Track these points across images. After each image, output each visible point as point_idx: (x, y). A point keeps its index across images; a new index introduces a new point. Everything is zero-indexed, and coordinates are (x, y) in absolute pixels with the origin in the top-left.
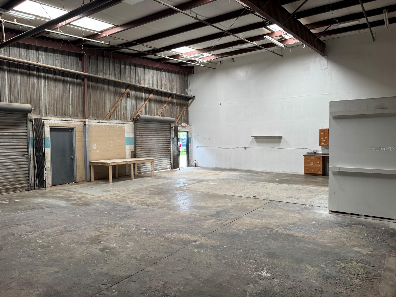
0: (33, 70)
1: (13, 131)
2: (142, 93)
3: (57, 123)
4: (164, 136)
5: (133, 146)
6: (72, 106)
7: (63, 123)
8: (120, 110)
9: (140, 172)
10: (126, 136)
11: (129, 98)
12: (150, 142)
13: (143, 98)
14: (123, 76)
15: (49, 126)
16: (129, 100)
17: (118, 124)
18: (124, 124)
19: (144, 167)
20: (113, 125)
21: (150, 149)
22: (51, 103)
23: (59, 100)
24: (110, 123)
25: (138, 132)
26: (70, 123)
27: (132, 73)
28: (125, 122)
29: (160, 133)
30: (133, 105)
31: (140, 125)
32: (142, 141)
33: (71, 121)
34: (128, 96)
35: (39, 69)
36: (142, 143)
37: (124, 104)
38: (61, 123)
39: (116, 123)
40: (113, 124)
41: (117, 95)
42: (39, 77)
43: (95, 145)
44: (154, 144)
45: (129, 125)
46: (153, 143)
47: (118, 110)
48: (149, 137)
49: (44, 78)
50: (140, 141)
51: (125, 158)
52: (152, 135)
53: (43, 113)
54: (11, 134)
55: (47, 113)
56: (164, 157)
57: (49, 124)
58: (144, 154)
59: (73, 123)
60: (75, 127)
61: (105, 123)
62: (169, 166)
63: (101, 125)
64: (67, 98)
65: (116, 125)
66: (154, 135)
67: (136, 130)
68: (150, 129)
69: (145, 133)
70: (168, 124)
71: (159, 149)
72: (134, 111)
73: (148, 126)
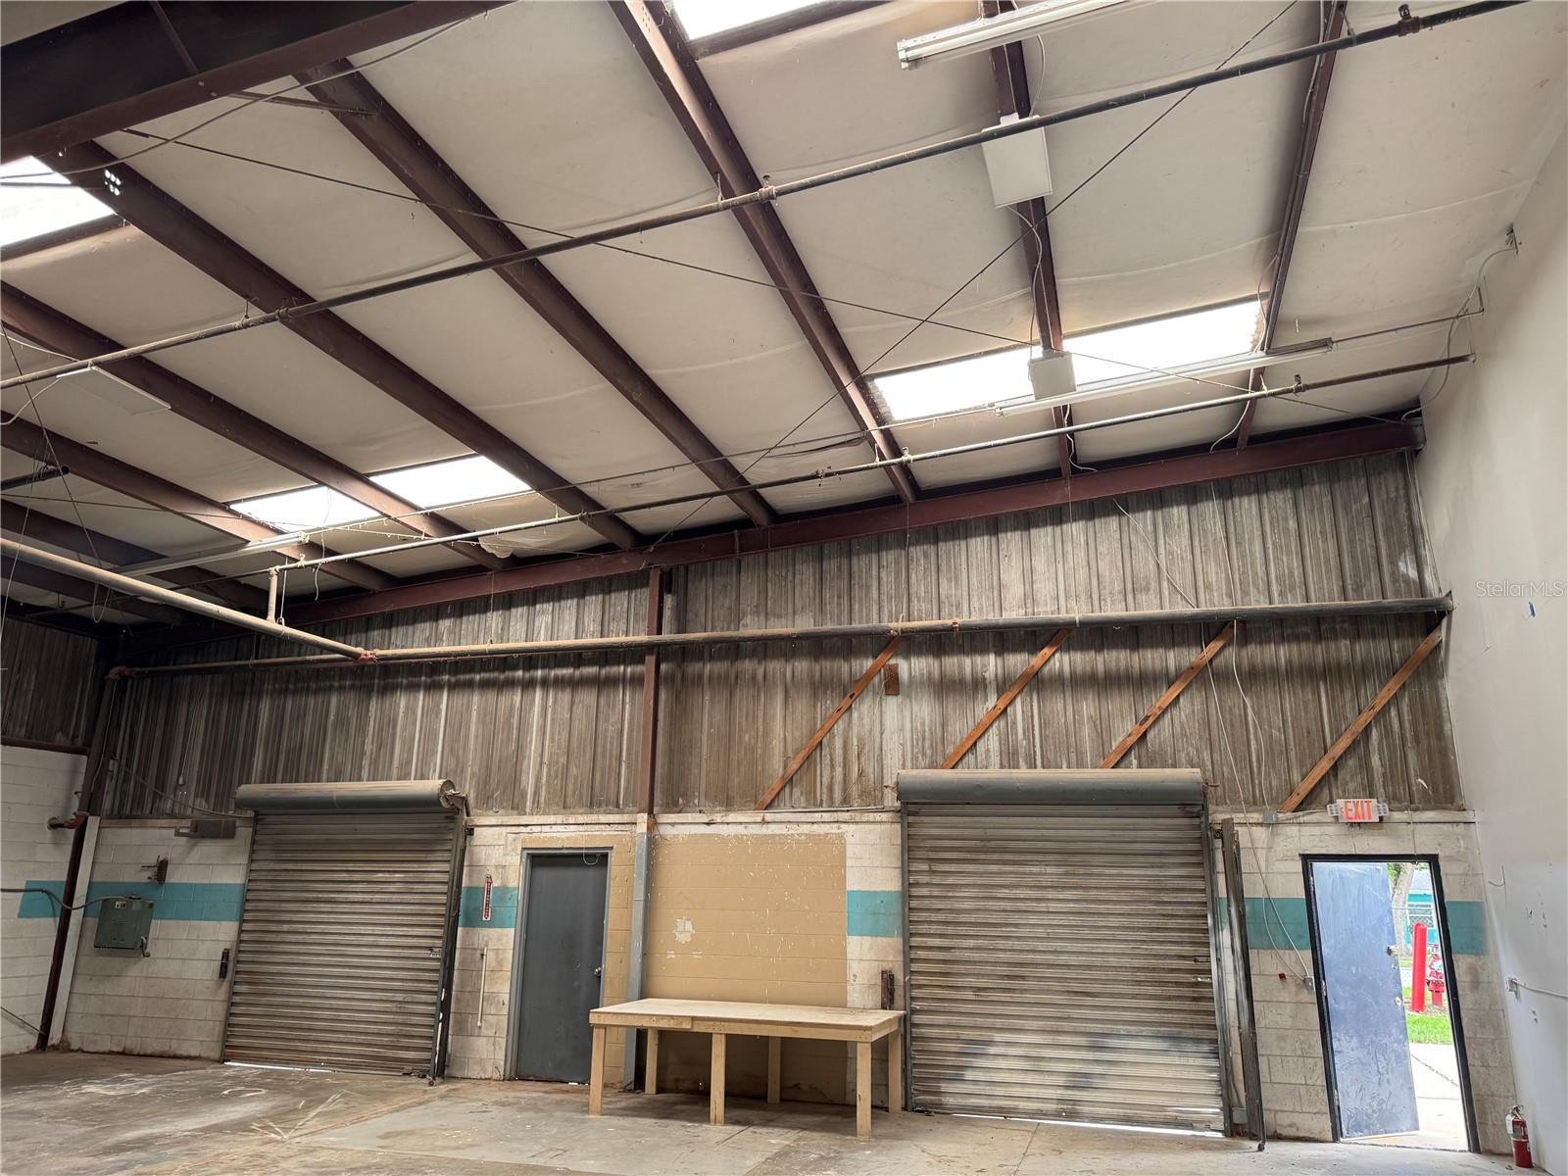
0: (515, 668)
1: (415, 867)
2: (978, 659)
3: (548, 835)
4: (1140, 893)
5: (896, 942)
6: (629, 766)
7: (568, 834)
8: (841, 759)
9: (940, 1105)
10: (853, 883)
11: (897, 694)
12: (1016, 925)
13: (984, 679)
14: (861, 604)
15: (525, 849)
16: (892, 704)
17: (805, 829)
18: (843, 826)
19: (969, 1075)
20: (778, 832)
21: (1018, 971)
22: (557, 763)
23: (584, 753)
24: (764, 822)
25: (925, 867)
26: (595, 831)
27: (913, 576)
28: (846, 816)
29: (1095, 871)
30: (923, 725)
31: (932, 826)
32: (950, 917)
33: (597, 827)
34: (892, 685)
35: (531, 659)
36: (950, 930)
37: (867, 727)
38: (564, 835)
39: (798, 823)
40: (783, 826)
41: (829, 692)
42: (528, 685)
43: (689, 926)
44: (1048, 939)
45: (871, 826)
46: (1041, 932)
47: (832, 760)
48: (1004, 893)
49: (545, 683)
50: (934, 917)
51: (841, 1004)
52: (1029, 880)
53: (529, 804)
54: (409, 877)
55: (542, 800)
56: (1146, 1030)
57: (524, 841)
58: (969, 995)
59: (604, 833)
60: (612, 848)
61: (741, 823)
62: (1212, 1110)
63: (718, 835)
64: (612, 738)
65: (794, 829)
66: (1044, 880)
67: (910, 849)
68: (1013, 844)
69: (971, 868)
70: (1175, 810)
71: (1095, 974)
72: (924, 754)
73: (991, 832)
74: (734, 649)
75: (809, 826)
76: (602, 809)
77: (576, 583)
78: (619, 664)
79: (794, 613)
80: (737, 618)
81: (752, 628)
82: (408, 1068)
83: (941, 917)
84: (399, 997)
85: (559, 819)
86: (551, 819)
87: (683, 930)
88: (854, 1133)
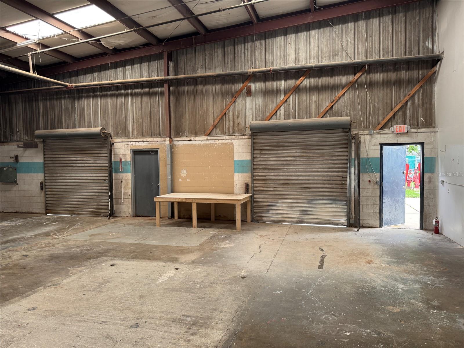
0: (121, 90)
1: (96, 155)
2: (278, 82)
3: (138, 145)
4: (327, 157)
5: (249, 175)
6: (162, 123)
7: (145, 145)
8: (232, 119)
9: (262, 220)
10: (236, 158)
11: (250, 96)
12: (286, 168)
13: (280, 89)
14: (238, 64)
15: (131, 149)
16: (249, 99)
17: (221, 141)
18: (233, 140)
19: (271, 212)
20: (212, 143)
21: (286, 182)
22: (139, 122)
23: (147, 118)
24: (207, 140)
25: (259, 152)
26: (154, 143)
27: (257, 52)
28: (233, 137)
29: (313, 151)
30: (259, 106)
31: (261, 139)
32: (266, 167)
33: (154, 142)
34: (249, 93)
35: (126, 86)
36: (266, 171)
37: (241, 108)
38: (143, 145)
39: (218, 140)
40: (214, 141)
41: (228, 96)
42: (126, 95)
43: (185, 172)
44: (296, 172)
45: (242, 140)
46: (294, 170)
47: (229, 119)
48: (283, 159)
49: (132, 95)
50: (261, 167)
51: (233, 193)
52: (291, 155)
53: (131, 135)
54: (95, 158)
55: (135, 134)
56: (325, 198)
57: (130, 147)
58: (272, 189)
59: (156, 144)
60: (159, 149)
61: (200, 140)
62: (344, 220)
63: (193, 144)
64: (156, 113)
65: (217, 142)
66: (296, 155)
67: (254, 147)
68: (287, 144)
69: (273, 152)
70: (340, 131)
71: (310, 182)
72: (259, 116)
73: (280, 140)
74: (195, 81)
75: (222, 140)
76: (155, 136)
77: (139, 58)
78: (156, 88)
79: (215, 67)
80: (195, 70)
81: (201, 73)
82: (102, 214)
83: (264, 167)
84: (97, 194)
85: (141, 140)
86: (139, 140)
87: (184, 173)
88: (236, 229)
